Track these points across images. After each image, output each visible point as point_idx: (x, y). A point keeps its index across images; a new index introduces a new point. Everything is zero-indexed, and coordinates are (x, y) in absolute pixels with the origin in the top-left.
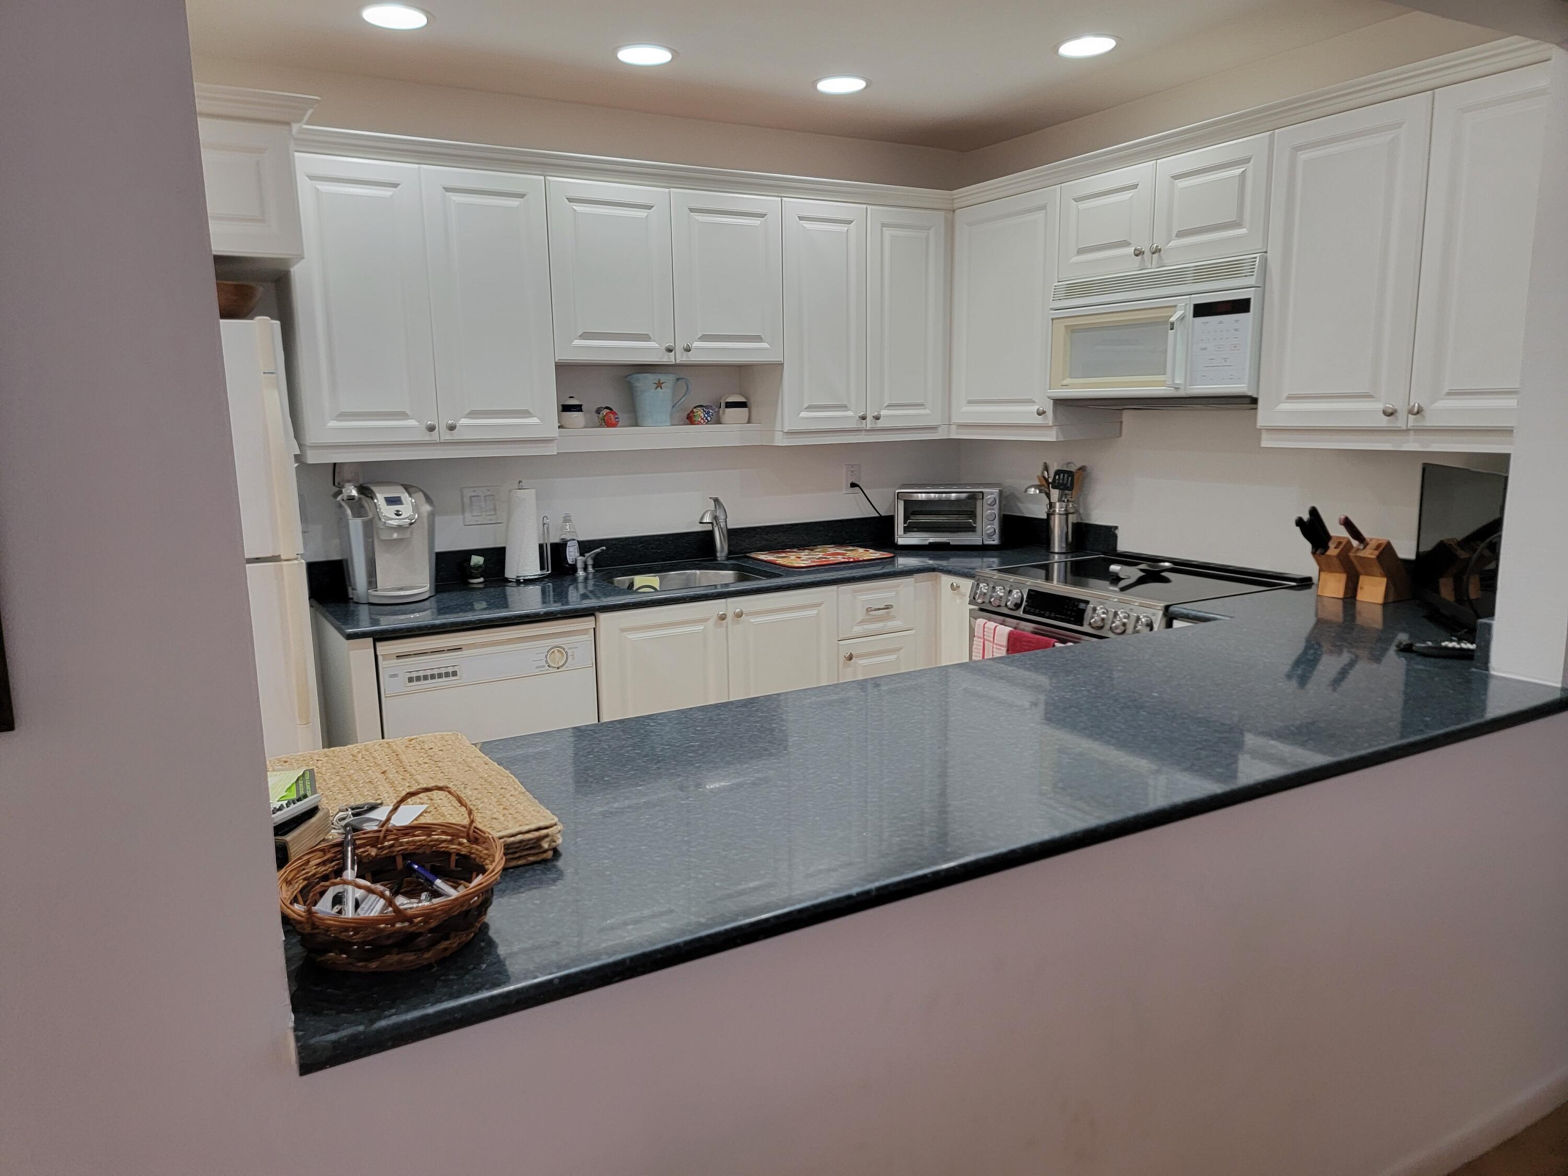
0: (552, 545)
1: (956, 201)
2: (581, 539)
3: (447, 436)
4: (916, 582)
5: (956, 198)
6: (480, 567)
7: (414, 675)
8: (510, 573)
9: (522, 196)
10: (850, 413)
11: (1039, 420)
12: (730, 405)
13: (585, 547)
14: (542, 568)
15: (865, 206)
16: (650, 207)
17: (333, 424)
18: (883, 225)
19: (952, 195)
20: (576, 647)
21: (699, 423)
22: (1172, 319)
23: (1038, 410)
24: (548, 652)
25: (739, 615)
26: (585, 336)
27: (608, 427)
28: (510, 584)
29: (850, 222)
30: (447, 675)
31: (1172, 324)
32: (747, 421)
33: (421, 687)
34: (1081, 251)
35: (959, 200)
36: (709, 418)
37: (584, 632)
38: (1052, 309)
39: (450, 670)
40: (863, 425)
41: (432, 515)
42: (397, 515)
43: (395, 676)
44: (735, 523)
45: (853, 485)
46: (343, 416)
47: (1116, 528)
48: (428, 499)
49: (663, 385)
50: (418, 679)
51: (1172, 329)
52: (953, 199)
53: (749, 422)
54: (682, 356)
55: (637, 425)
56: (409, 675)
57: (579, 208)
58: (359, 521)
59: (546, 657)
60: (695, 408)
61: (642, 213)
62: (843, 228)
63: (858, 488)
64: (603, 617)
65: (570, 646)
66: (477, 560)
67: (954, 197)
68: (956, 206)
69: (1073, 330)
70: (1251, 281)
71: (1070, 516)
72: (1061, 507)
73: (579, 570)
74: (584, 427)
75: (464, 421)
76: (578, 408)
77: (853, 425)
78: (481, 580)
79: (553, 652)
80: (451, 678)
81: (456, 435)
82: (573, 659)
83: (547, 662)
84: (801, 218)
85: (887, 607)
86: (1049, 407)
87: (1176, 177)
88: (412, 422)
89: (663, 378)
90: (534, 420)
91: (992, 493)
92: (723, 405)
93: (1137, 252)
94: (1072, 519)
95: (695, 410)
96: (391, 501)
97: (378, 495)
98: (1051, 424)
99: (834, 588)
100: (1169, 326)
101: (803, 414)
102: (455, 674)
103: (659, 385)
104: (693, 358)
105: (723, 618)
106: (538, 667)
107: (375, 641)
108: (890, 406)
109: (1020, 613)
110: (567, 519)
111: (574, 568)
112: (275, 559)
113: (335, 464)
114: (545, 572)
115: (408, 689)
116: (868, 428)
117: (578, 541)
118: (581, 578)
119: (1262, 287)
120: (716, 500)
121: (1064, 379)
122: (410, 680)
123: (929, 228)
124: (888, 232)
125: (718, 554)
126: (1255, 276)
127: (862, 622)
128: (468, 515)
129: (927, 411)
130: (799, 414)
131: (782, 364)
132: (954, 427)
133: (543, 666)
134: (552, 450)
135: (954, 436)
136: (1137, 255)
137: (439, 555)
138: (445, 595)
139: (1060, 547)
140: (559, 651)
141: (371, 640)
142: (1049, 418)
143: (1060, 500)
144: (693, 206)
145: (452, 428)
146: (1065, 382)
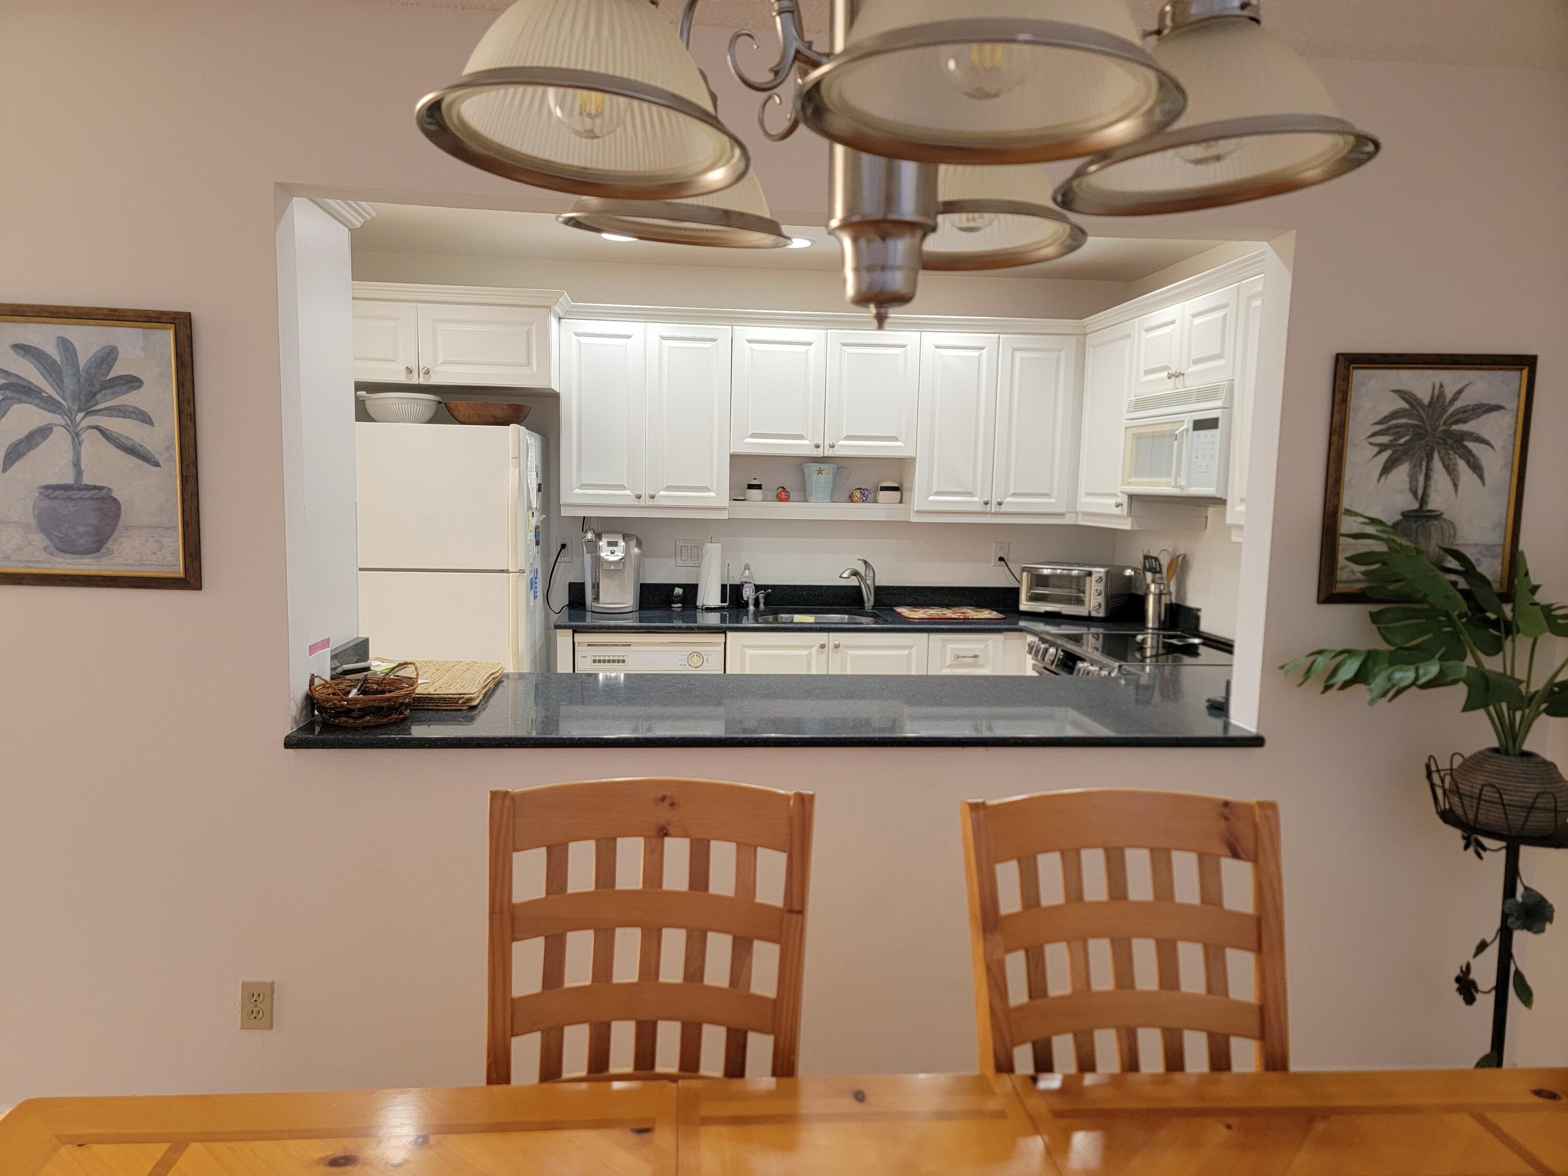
0: (730, 585)
1: (1087, 327)
2: (757, 583)
3: (650, 502)
4: (1005, 639)
5: (1087, 325)
6: (679, 596)
7: (597, 658)
8: (699, 603)
9: (714, 340)
10: (976, 499)
11: (1118, 511)
12: (884, 489)
13: (758, 588)
14: (723, 600)
15: (997, 335)
16: (810, 344)
17: (577, 491)
18: (1014, 349)
19: (1083, 323)
20: (711, 655)
21: (856, 502)
22: (1177, 432)
23: (1116, 503)
24: (690, 655)
25: (837, 646)
26: (754, 435)
27: (781, 501)
28: (698, 610)
29: (982, 348)
30: (619, 661)
31: (1176, 436)
32: (899, 501)
33: (601, 667)
34: (1147, 372)
35: (1090, 326)
36: (864, 498)
37: (717, 644)
38: (1126, 419)
39: (621, 658)
40: (988, 508)
41: (640, 557)
42: (612, 553)
43: (585, 657)
44: (882, 581)
45: (1001, 559)
46: (583, 486)
47: (1199, 610)
48: (639, 544)
49: (823, 472)
50: (599, 661)
51: (1176, 440)
52: (1085, 327)
53: (901, 502)
54: (828, 450)
55: (806, 501)
56: (593, 658)
57: (756, 346)
58: (589, 555)
59: (688, 658)
60: (855, 490)
61: (803, 348)
62: (976, 353)
63: (1003, 562)
64: (730, 635)
65: (706, 653)
66: (678, 591)
67: (1084, 324)
68: (1088, 331)
69: (1139, 437)
70: (1219, 403)
71: (1163, 597)
72: (1155, 588)
73: (750, 605)
74: (762, 501)
75: (663, 493)
76: (759, 487)
77: (979, 508)
78: (680, 605)
79: (693, 656)
80: (621, 664)
81: (656, 502)
82: (708, 662)
83: (688, 662)
84: (937, 347)
85: (975, 657)
86: (1124, 500)
87: (1194, 316)
88: (628, 492)
89: (823, 466)
90: (712, 494)
91: (1099, 572)
92: (879, 489)
93: (1170, 375)
94: (1165, 600)
95: (854, 492)
96: (610, 544)
97: (603, 539)
98: (1126, 515)
99: (925, 635)
100: (1174, 438)
101: (931, 498)
102: (623, 661)
103: (820, 472)
104: (837, 452)
105: (823, 646)
106: (681, 665)
107: (574, 632)
108: (1014, 495)
109: (1053, 668)
110: (747, 567)
111: (747, 603)
112: (507, 571)
113: (584, 517)
114: (726, 604)
115: (591, 667)
116: (992, 512)
117: (755, 585)
118: (752, 611)
119: (1228, 408)
120: (865, 562)
121: (1130, 478)
122: (594, 661)
123: (1061, 350)
124: (1018, 355)
125: (866, 605)
126: (1223, 400)
127: (950, 666)
128: (678, 559)
129: (1053, 500)
130: (928, 497)
131: (915, 458)
132: (1080, 515)
133: (686, 665)
134: (724, 516)
135: (1080, 522)
136: (1169, 378)
137: (642, 586)
138: (643, 612)
139: (1153, 624)
140: (697, 655)
141: (570, 631)
142: (1124, 511)
143: (1153, 581)
144: (844, 341)
145: (652, 497)
146: (1130, 480)
